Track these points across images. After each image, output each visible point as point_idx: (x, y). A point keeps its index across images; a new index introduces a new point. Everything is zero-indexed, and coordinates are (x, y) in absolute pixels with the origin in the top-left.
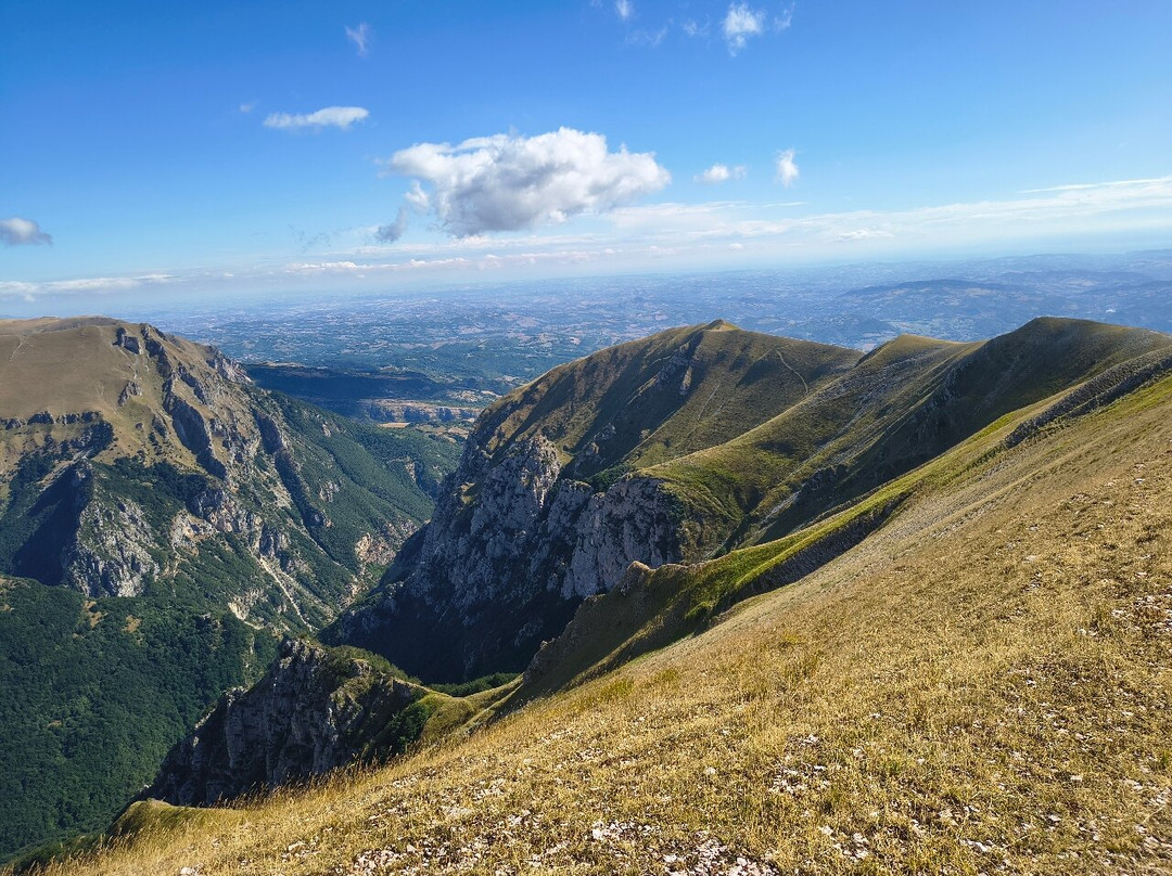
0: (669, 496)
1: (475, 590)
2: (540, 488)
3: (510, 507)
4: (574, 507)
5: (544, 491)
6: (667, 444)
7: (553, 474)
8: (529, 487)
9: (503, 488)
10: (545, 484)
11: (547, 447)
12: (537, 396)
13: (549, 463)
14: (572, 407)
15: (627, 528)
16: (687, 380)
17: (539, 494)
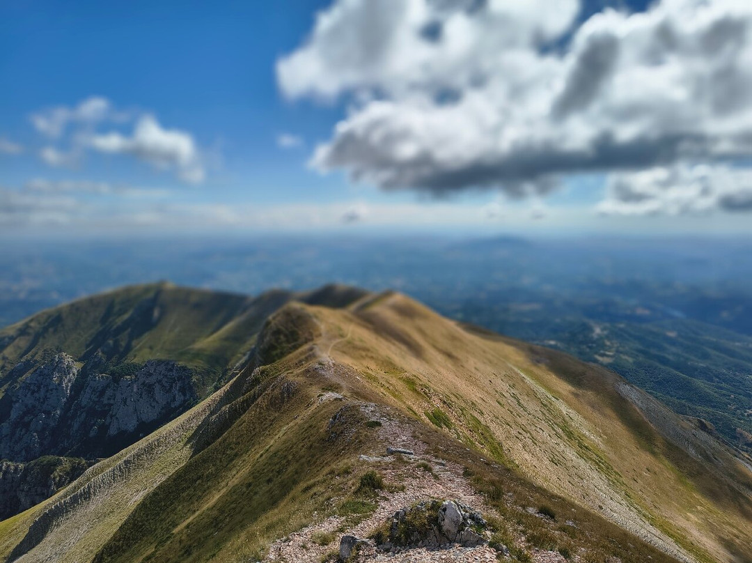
0: (182, 367)
1: (23, 453)
2: (67, 384)
3: (46, 398)
4: (100, 388)
5: (70, 384)
6: (151, 348)
7: (74, 374)
8: (60, 384)
9: (39, 388)
10: (69, 381)
11: (68, 359)
12: (31, 331)
13: (71, 368)
14: (64, 335)
15: (157, 388)
16: (156, 313)
17: (67, 387)
